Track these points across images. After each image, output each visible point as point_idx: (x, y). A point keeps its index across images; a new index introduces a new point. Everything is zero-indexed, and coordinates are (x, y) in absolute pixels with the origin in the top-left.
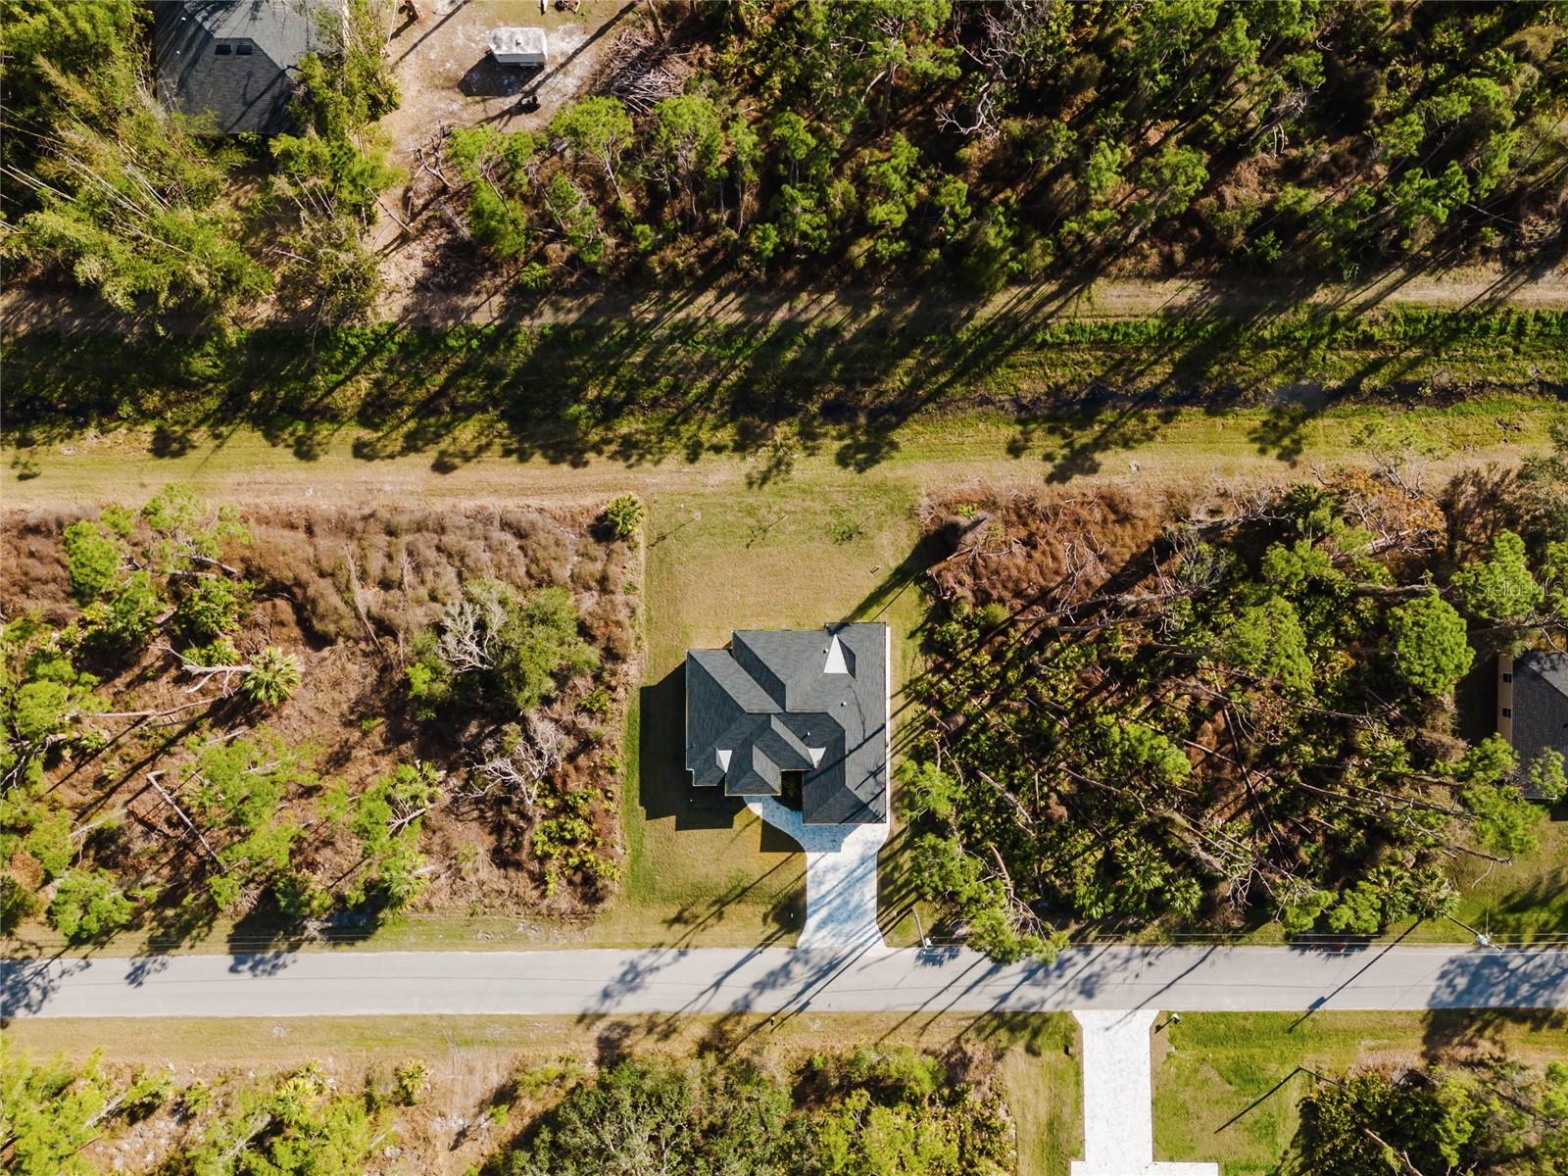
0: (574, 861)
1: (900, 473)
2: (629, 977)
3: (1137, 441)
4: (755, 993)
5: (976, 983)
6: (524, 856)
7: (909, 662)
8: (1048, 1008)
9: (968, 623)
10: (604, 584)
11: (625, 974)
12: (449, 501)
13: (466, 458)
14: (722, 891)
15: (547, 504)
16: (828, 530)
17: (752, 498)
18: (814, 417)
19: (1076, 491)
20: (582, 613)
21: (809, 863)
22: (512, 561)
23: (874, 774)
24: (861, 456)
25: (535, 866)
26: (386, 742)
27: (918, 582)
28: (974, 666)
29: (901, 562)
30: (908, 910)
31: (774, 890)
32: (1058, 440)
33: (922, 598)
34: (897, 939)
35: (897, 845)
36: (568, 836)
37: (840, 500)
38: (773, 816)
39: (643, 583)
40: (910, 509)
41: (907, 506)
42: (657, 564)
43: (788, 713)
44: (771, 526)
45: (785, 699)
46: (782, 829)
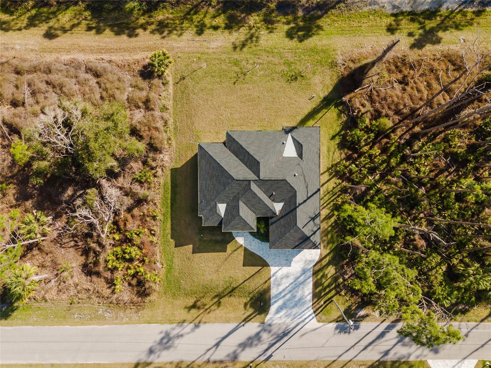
0: (132, 272)
1: (325, 42)
2: (165, 341)
3: (463, 26)
4: (240, 350)
5: (370, 344)
6: (101, 268)
7: (331, 153)
8: (412, 359)
9: (367, 130)
10: (147, 104)
11: (162, 339)
12: (54, 56)
13: (64, 31)
14: (221, 290)
15: (114, 58)
16: (283, 74)
17: (236, 56)
18: (273, 11)
19: (429, 53)
20: (134, 122)
21: (272, 273)
22: (91, 90)
23: (313, 219)
24: (300, 33)
25: (108, 275)
26: (17, 200)
27: (337, 106)
28: (370, 156)
29: (327, 93)
30: (330, 300)
31: (251, 289)
32: (417, 25)
33: (339, 116)
34: (324, 318)
35: (324, 262)
36: (127, 257)
37: (290, 57)
38: (251, 245)
39: (172, 106)
40: (331, 63)
41: (330, 61)
42: (180, 94)
43: (261, 180)
44: (248, 71)
45: (259, 171)
46: (256, 253)
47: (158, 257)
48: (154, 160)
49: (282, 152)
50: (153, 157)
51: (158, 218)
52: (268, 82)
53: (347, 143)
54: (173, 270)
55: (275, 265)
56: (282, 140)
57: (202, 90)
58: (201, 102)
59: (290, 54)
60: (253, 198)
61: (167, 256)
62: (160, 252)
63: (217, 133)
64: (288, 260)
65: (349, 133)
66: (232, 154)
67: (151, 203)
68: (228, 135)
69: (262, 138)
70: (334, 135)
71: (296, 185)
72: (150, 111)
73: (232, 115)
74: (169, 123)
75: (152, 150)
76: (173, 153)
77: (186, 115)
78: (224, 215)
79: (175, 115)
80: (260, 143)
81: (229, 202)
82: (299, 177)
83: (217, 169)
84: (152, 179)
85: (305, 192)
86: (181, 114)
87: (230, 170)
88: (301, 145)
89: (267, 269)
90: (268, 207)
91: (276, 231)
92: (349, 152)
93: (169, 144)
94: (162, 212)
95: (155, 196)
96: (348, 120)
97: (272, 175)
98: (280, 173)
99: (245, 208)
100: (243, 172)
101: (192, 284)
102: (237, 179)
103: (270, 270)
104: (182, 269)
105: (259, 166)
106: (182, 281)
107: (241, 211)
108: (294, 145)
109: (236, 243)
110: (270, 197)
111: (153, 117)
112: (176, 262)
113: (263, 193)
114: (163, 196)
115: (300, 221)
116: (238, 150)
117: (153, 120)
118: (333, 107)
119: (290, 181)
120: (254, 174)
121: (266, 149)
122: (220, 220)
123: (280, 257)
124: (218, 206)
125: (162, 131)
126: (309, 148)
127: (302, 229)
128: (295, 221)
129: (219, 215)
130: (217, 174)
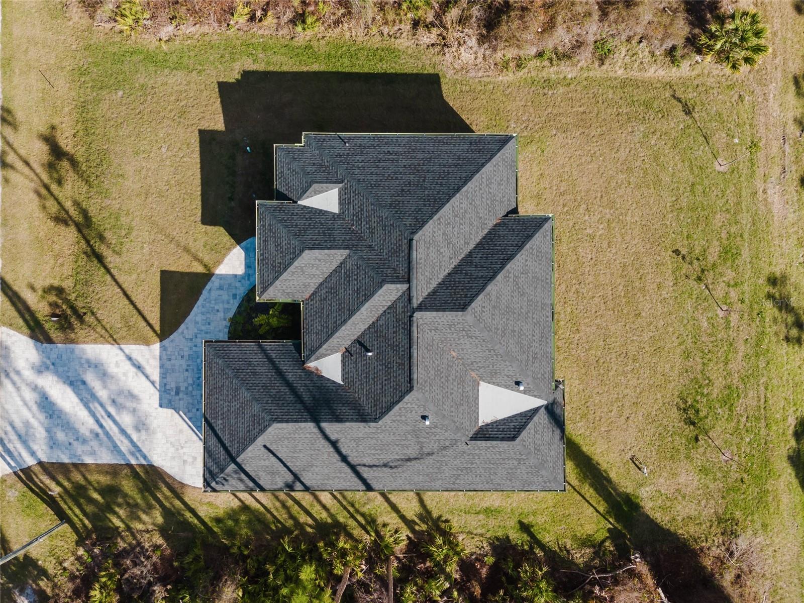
21: (137, 351)
27: (614, 534)
33: (586, 542)
34: (12, 496)
37: (747, 402)
38: (221, 288)
39: (611, 74)
40: (733, 519)
41: (738, 514)
42: (643, 97)
43: (411, 316)
44: (707, 287)
45: (437, 310)
47: (189, 29)
48: (463, 20)
49: (492, 379)
50: (471, 16)
51: (299, 28)
52: (680, 340)
53: (511, 565)
54: (152, 69)
55: (165, 357)
56: (530, 380)
57: (656, 158)
58: (623, 154)
59: (755, 404)
60: (357, 291)
61: (192, 54)
62: (204, 35)
63: (538, 196)
64: (177, 393)
65: (541, 570)
66: (486, 231)
67: (342, 11)
68: (539, 223)
69: (535, 320)
70: (532, 530)
71: (394, 421)
72: (601, 9)
73: (588, 238)
74: (563, 65)
75: (490, 12)
76: (480, 75)
77: (588, 111)
78: (305, 206)
79: (585, 83)
80: (519, 315)
81: (344, 220)
82: (420, 430)
83: (441, 185)
84: (409, 15)
85: (377, 456)
86: (588, 98)
87: (441, 222)
88: (513, 437)
89: (151, 333)
90: (330, 336)
91: (258, 360)
92: (485, 570)
93: (506, 65)
94: (316, 43)
95: (362, 22)
96: (575, 567)
97: (427, 348)
98: (433, 372)
99: (325, 269)
100: (434, 261)
101: (112, 123)
102: (414, 242)
103: (147, 342)
104: (155, 93)
105: (452, 310)
106: (120, 93)
107: (317, 255)
108: (514, 416)
109: (227, 247)
110: (359, 342)
111: (584, 17)
112: (175, 78)
113: (371, 322)
114: (361, 46)
115: (286, 431)
116: (499, 248)
117: (573, 16)
118: (611, 527)
119: (407, 404)
120: (429, 294)
121: (503, 332)
122: (291, 196)
123: (187, 370)
124: (332, 189)
125: (544, 43)
126: (504, 459)
127: (260, 441)
128: (288, 417)
129: (305, 192)
130: (426, 184)
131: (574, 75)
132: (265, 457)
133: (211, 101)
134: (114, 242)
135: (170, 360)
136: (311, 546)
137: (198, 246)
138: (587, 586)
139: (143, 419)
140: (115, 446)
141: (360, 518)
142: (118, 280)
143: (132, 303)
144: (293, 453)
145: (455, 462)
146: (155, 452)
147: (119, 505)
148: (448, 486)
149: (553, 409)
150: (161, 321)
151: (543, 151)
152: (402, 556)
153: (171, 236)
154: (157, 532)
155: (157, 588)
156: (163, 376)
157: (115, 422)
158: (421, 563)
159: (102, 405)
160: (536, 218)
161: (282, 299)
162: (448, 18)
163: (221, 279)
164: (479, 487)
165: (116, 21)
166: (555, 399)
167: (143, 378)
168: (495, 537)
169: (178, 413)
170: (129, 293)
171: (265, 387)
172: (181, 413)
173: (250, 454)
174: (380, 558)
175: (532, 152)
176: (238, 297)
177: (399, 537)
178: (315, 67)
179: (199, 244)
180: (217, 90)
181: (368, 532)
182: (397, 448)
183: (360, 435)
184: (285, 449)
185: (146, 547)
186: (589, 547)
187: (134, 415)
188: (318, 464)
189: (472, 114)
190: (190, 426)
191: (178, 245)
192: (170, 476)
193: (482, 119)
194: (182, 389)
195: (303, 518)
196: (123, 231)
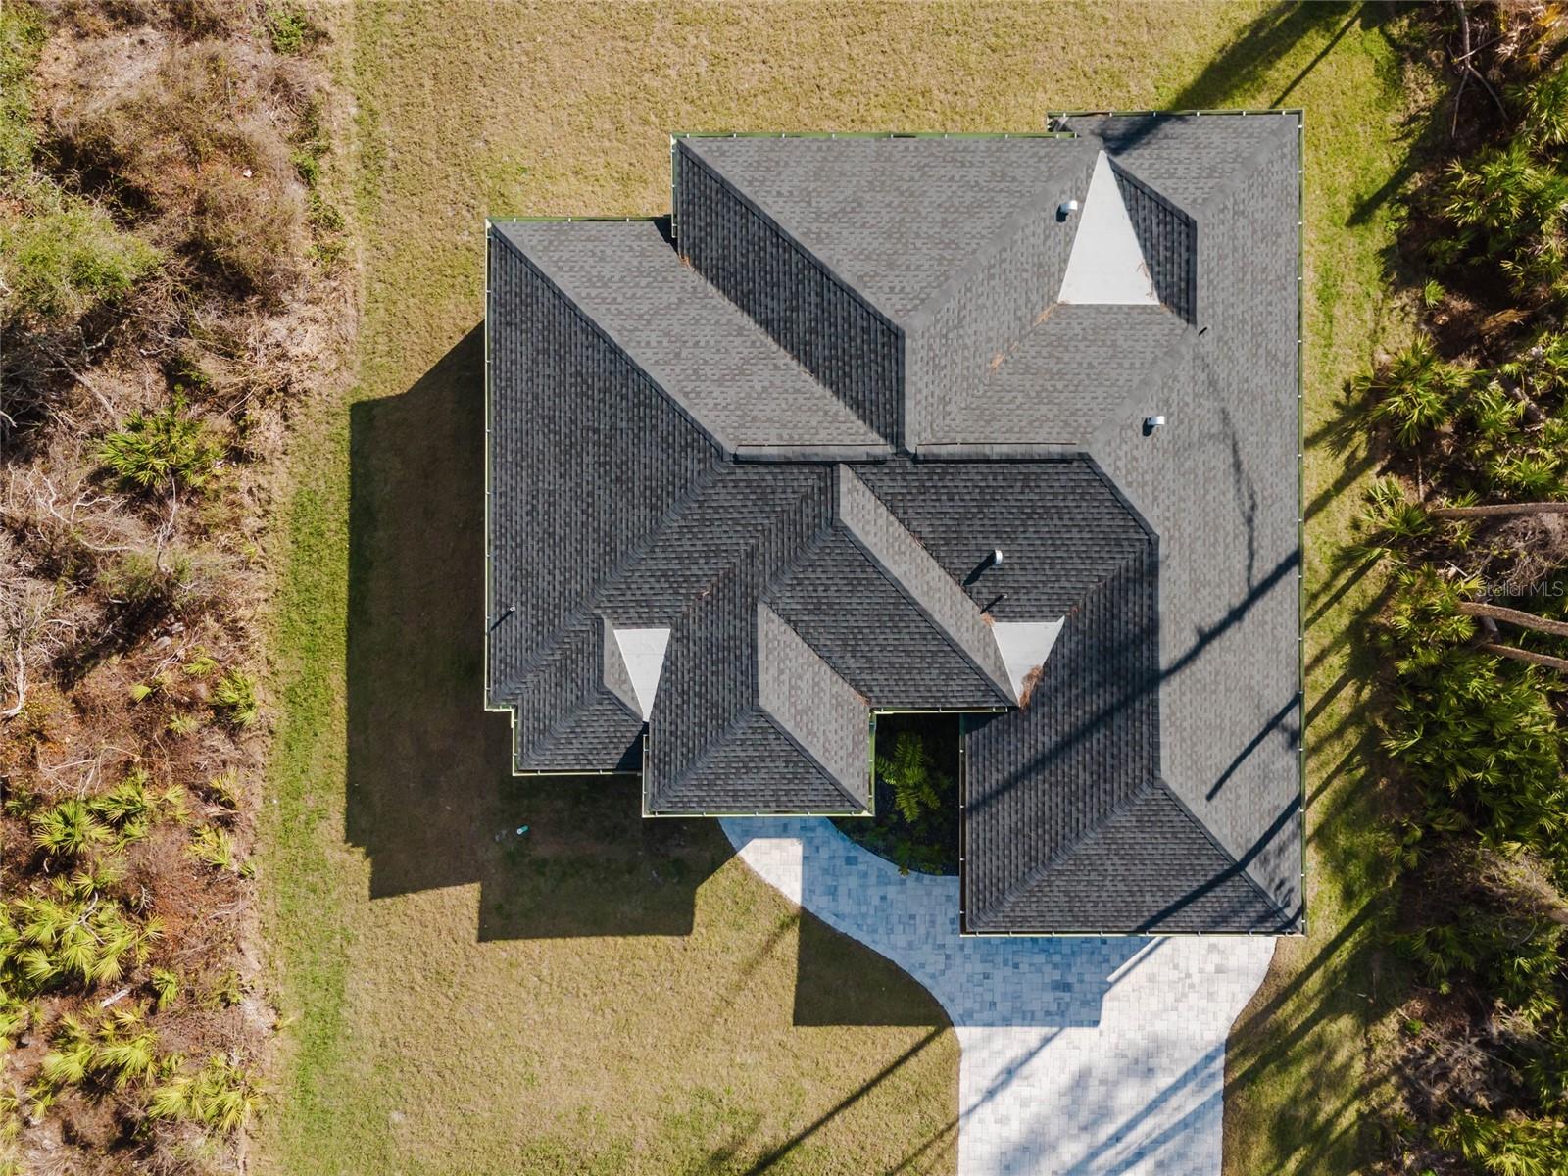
20: (98, 107)
21: (970, 1082)
33: (1392, 81)
36: (44, 966)
38: (833, 892)
43: (915, 459)
45: (900, 396)
46: (865, 939)
47: (250, 964)
48: (228, 349)
49: (1052, 271)
50: (219, 331)
51: (249, 717)
53: (1446, 244)
54: (340, 1047)
55: (986, 1016)
56: (1054, 188)
60: (853, 585)
61: (307, 956)
62: (264, 930)
63: (625, 180)
64: (1067, 987)
65: (1458, 177)
66: (711, 289)
67: (208, 620)
68: (691, 167)
69: (917, 177)
70: (1366, 197)
71: (1156, 498)
72: (198, 36)
73: (719, 69)
74: (328, 126)
75: (209, 285)
76: (352, 311)
77: (432, 70)
78: (655, 705)
79: (368, 76)
80: (906, 209)
81: (686, 616)
82: (1174, 440)
83: (605, 391)
84: (218, 471)
85: (1229, 539)
86: (402, 68)
87: (693, 391)
88: (1187, 226)
89: (934, 1046)
90: (955, 649)
91: (1007, 813)
92: (1454, 303)
93: (330, 253)
94: (282, 679)
95: (235, 577)
96: (1448, 104)
97: (988, 422)
98: (1044, 409)
99: (800, 660)
100: (784, 406)
101: (463, 1135)
102: (742, 451)
103: (954, 1055)
104: (396, 1039)
105: (900, 363)
106: (396, 1117)
107: (769, 677)
108: (1136, 225)
109: (740, 878)
110: (969, 581)
111: (217, 74)
112: (363, 994)
113: (925, 553)
114: (289, 579)
115: (1177, 750)
116: (751, 256)
117: (216, 96)
118: (1358, 22)
119: (1117, 468)
120: (863, 418)
121: (947, 246)
122: (631, 737)
123: (1016, 966)
124: (616, 643)
125: (278, 164)
126: (1235, 249)
127: (1198, 808)
128: (1145, 746)
129: (622, 706)
130: (604, 426)
131: (351, 100)
132: (1232, 797)
133: (414, 914)
134: (729, 1130)
135: (993, 1004)
136: (1402, 687)
137: (739, 942)
138: (1490, 77)
139: (1123, 1063)
140: (1184, 1124)
141: (1342, 581)
142: (816, 1119)
143: (865, 1090)
144: (1222, 731)
145: (1242, 360)
146: (1198, 1037)
147: (1314, 1113)
148: (1290, 378)
149: (1118, 139)
150: (906, 1024)
151: (524, 170)
152: (1421, 487)
153: (717, 1002)
154: (1372, 1028)
155: (1495, 1028)
156: (1028, 1019)
157: (1130, 1126)
158: (1439, 445)
159: (1093, 1155)
160: (680, 175)
161: (868, 756)
162: (223, 380)
163: (812, 891)
164: (1293, 307)
165: (233, 1128)
166: (1092, 133)
167: (1036, 1062)
168: (1381, 280)
169: (1111, 985)
170: (844, 1096)
171: (1072, 798)
172: (1111, 978)
173: (1227, 831)
174: (1430, 537)
175: (526, 194)
176: (853, 853)
177: (1383, 494)
178: (337, 680)
179: (734, 938)
180: (388, 900)
181: (1371, 563)
182: (1213, 493)
183: (1185, 577)
184: (1216, 750)
185: (1404, 1053)
186: (1401, 72)
187: (1116, 1083)
188: (1246, 673)
189: (441, 328)
190: (1141, 960)
191: (739, 988)
192: (1252, 1004)
193: (451, 307)
194: (1057, 976)
195: (1342, 706)
196: (705, 1110)
